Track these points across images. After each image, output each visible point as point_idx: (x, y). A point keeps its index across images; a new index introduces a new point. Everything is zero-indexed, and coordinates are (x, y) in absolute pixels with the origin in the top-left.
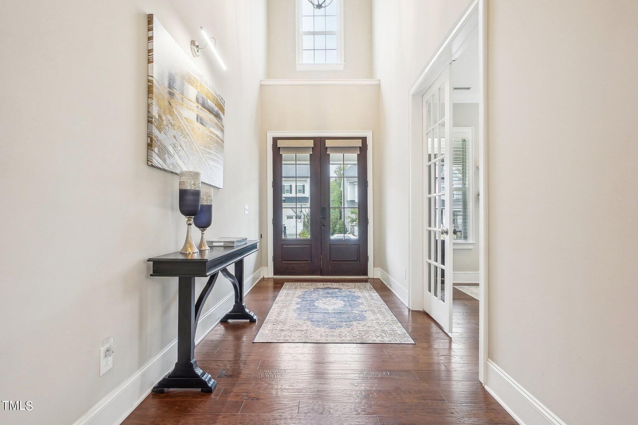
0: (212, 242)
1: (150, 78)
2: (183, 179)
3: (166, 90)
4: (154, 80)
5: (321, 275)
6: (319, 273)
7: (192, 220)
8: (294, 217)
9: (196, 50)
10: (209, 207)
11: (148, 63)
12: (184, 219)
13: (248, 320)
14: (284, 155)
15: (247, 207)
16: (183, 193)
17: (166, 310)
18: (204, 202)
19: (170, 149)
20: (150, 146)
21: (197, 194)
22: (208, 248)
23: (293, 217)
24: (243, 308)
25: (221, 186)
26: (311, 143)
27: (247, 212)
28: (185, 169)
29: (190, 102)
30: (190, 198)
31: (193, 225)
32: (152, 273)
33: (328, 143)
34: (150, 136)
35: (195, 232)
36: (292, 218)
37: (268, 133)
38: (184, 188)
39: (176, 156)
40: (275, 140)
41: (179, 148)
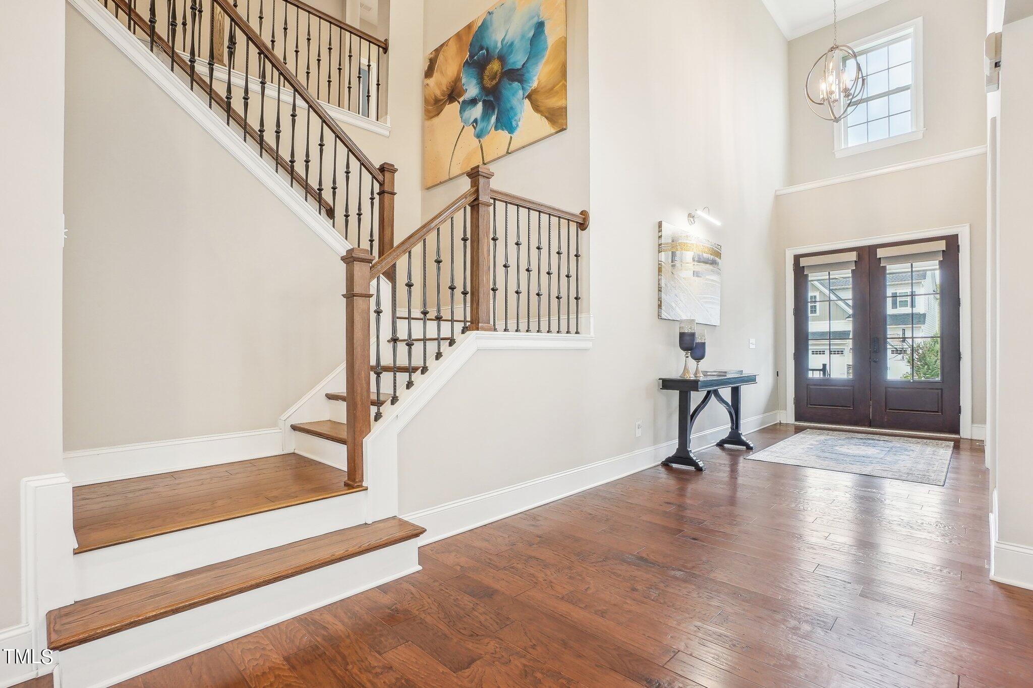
0: (707, 372)
1: (660, 262)
2: (682, 325)
3: (670, 265)
4: (662, 263)
5: (870, 426)
6: (867, 424)
7: (689, 354)
8: (827, 352)
9: (692, 219)
10: (704, 344)
11: (659, 252)
12: (683, 353)
13: (745, 447)
14: (812, 276)
15: (753, 341)
16: (682, 335)
17: (670, 416)
18: (698, 340)
19: (674, 305)
20: (660, 306)
21: (693, 335)
22: (702, 375)
23: (824, 351)
24: (739, 435)
25: (717, 324)
26: (853, 256)
27: (752, 346)
28: (684, 318)
29: (688, 264)
30: (687, 338)
31: (690, 357)
32: (661, 387)
33: (880, 253)
34: (660, 300)
35: (692, 363)
36: (822, 353)
37: (787, 251)
38: (682, 331)
39: (677, 308)
40: (797, 258)
41: (679, 302)
